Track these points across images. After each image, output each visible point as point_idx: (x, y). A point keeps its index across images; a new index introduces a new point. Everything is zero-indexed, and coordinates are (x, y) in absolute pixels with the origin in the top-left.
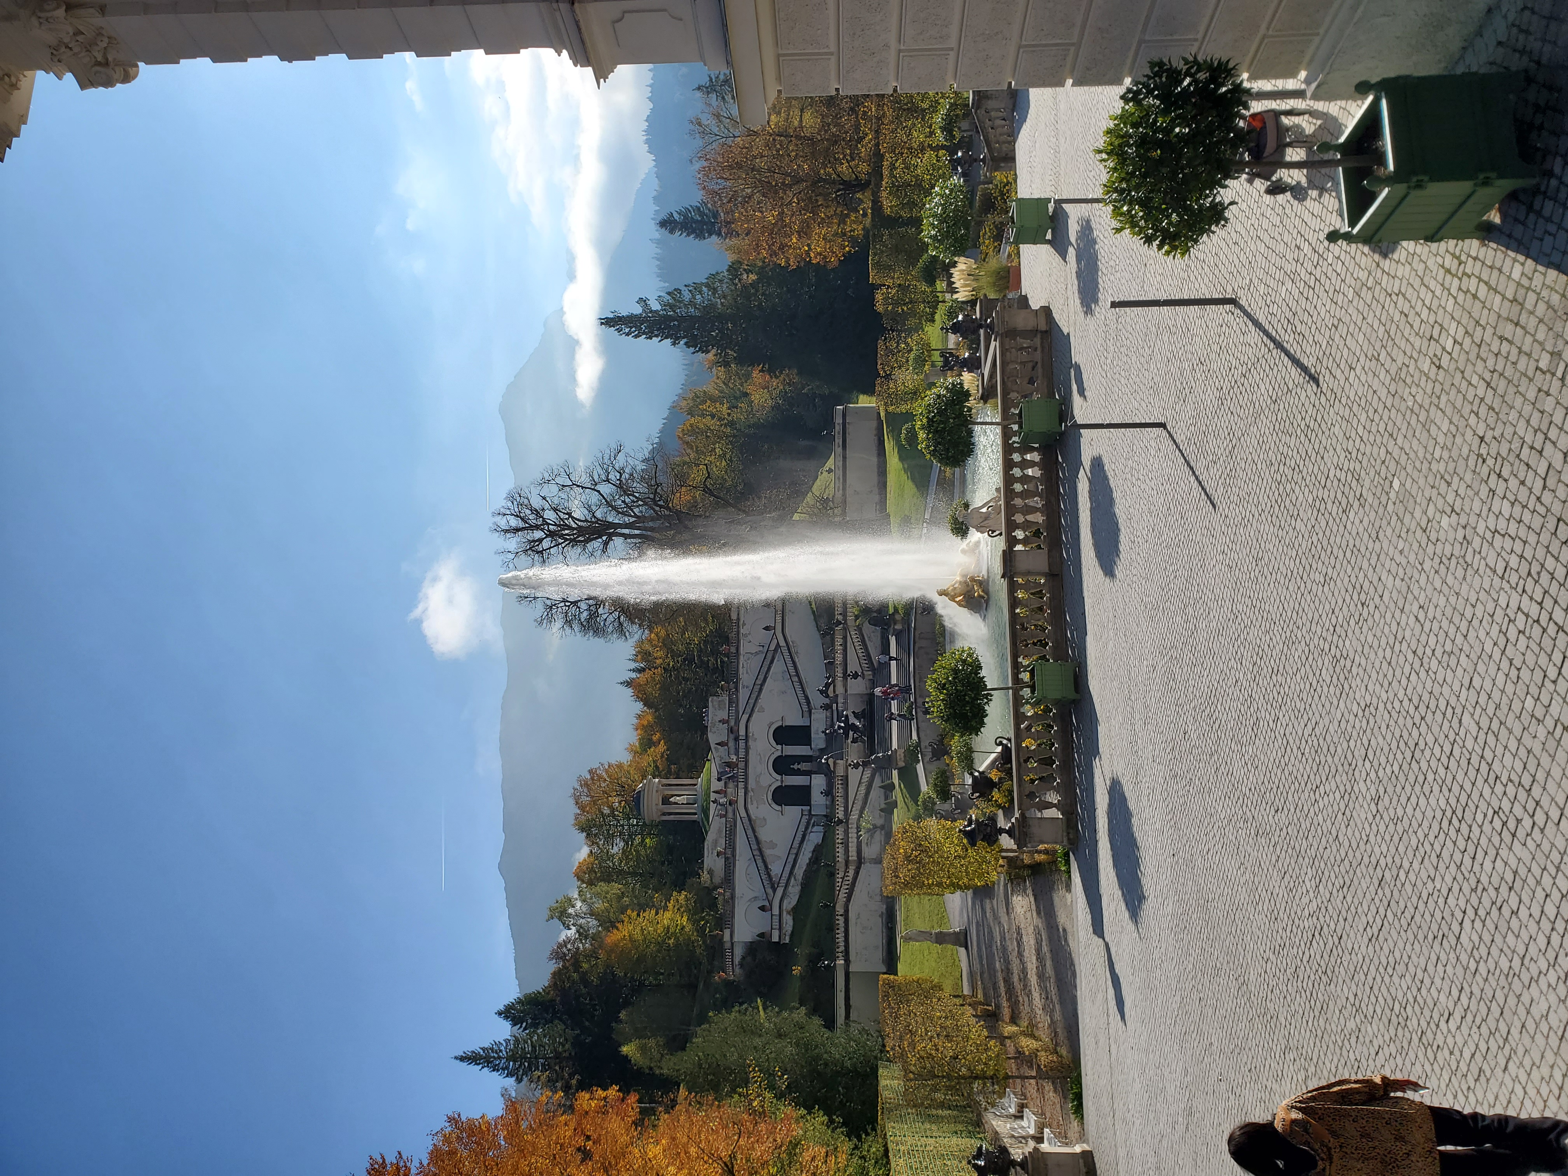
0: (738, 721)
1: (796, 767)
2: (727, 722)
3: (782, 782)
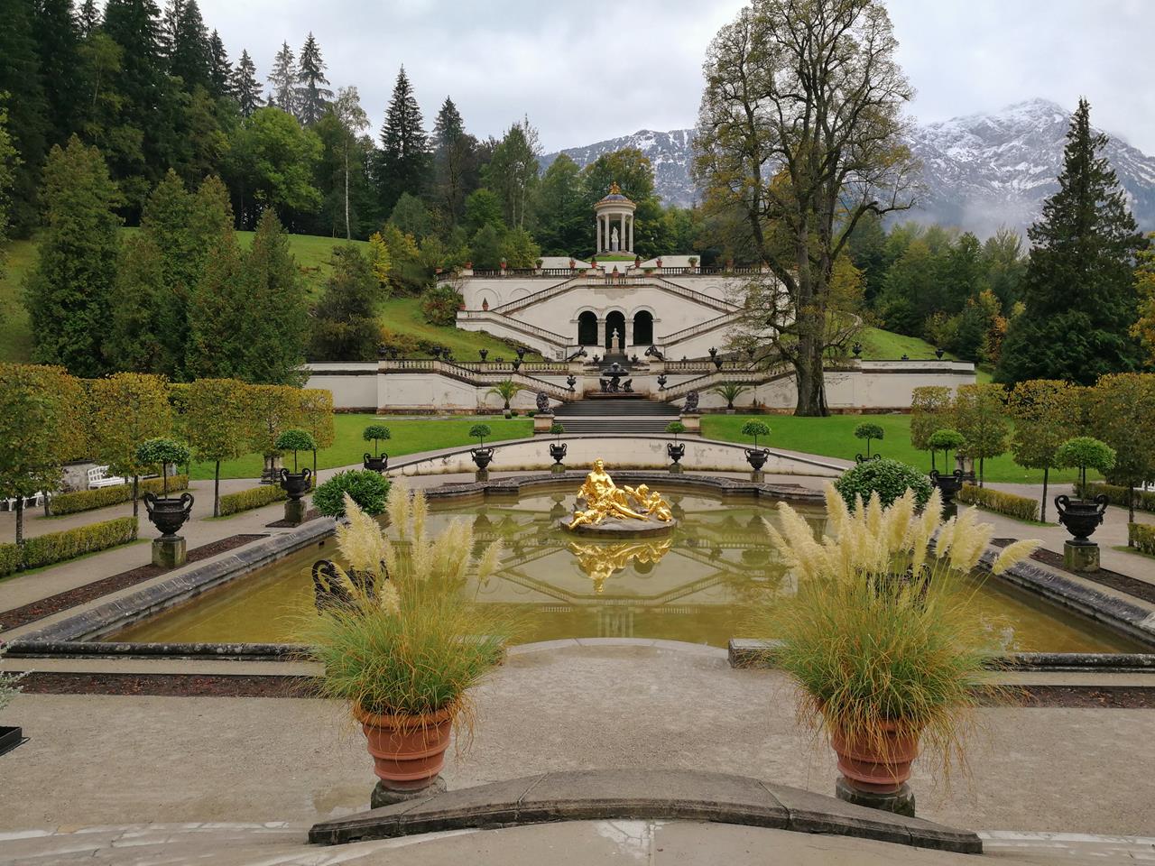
0: (659, 277)
1: (615, 333)
2: (659, 267)
3: (601, 320)
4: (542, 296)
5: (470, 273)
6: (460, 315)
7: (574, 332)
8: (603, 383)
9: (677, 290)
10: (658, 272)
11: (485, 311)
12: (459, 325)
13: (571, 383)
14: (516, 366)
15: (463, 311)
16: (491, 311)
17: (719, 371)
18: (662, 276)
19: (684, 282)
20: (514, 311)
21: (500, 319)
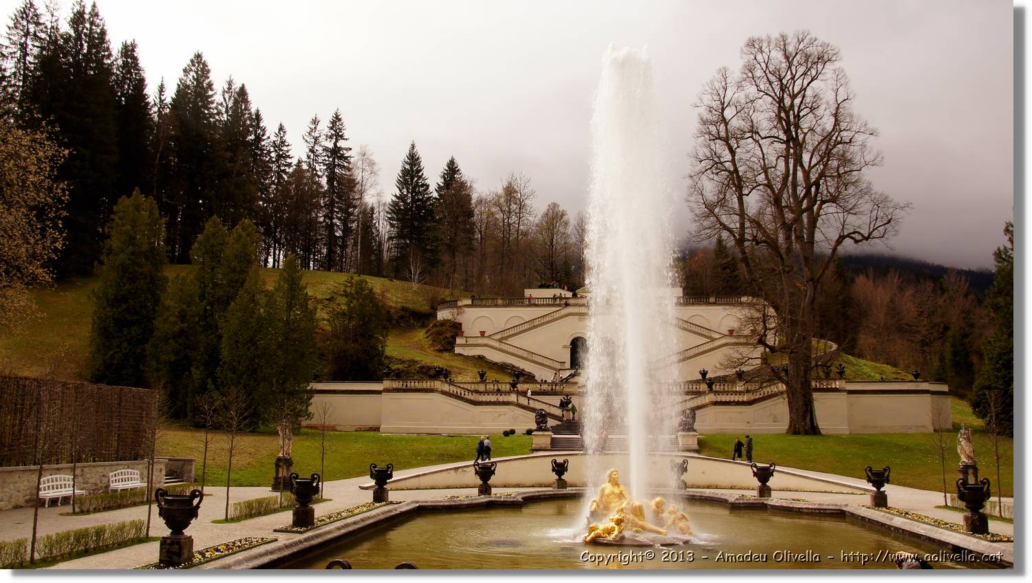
4: (537, 322)
5: (469, 302)
7: (566, 356)
11: (483, 337)
12: (457, 350)
15: (462, 336)
16: (488, 337)
20: (509, 337)
21: (496, 344)
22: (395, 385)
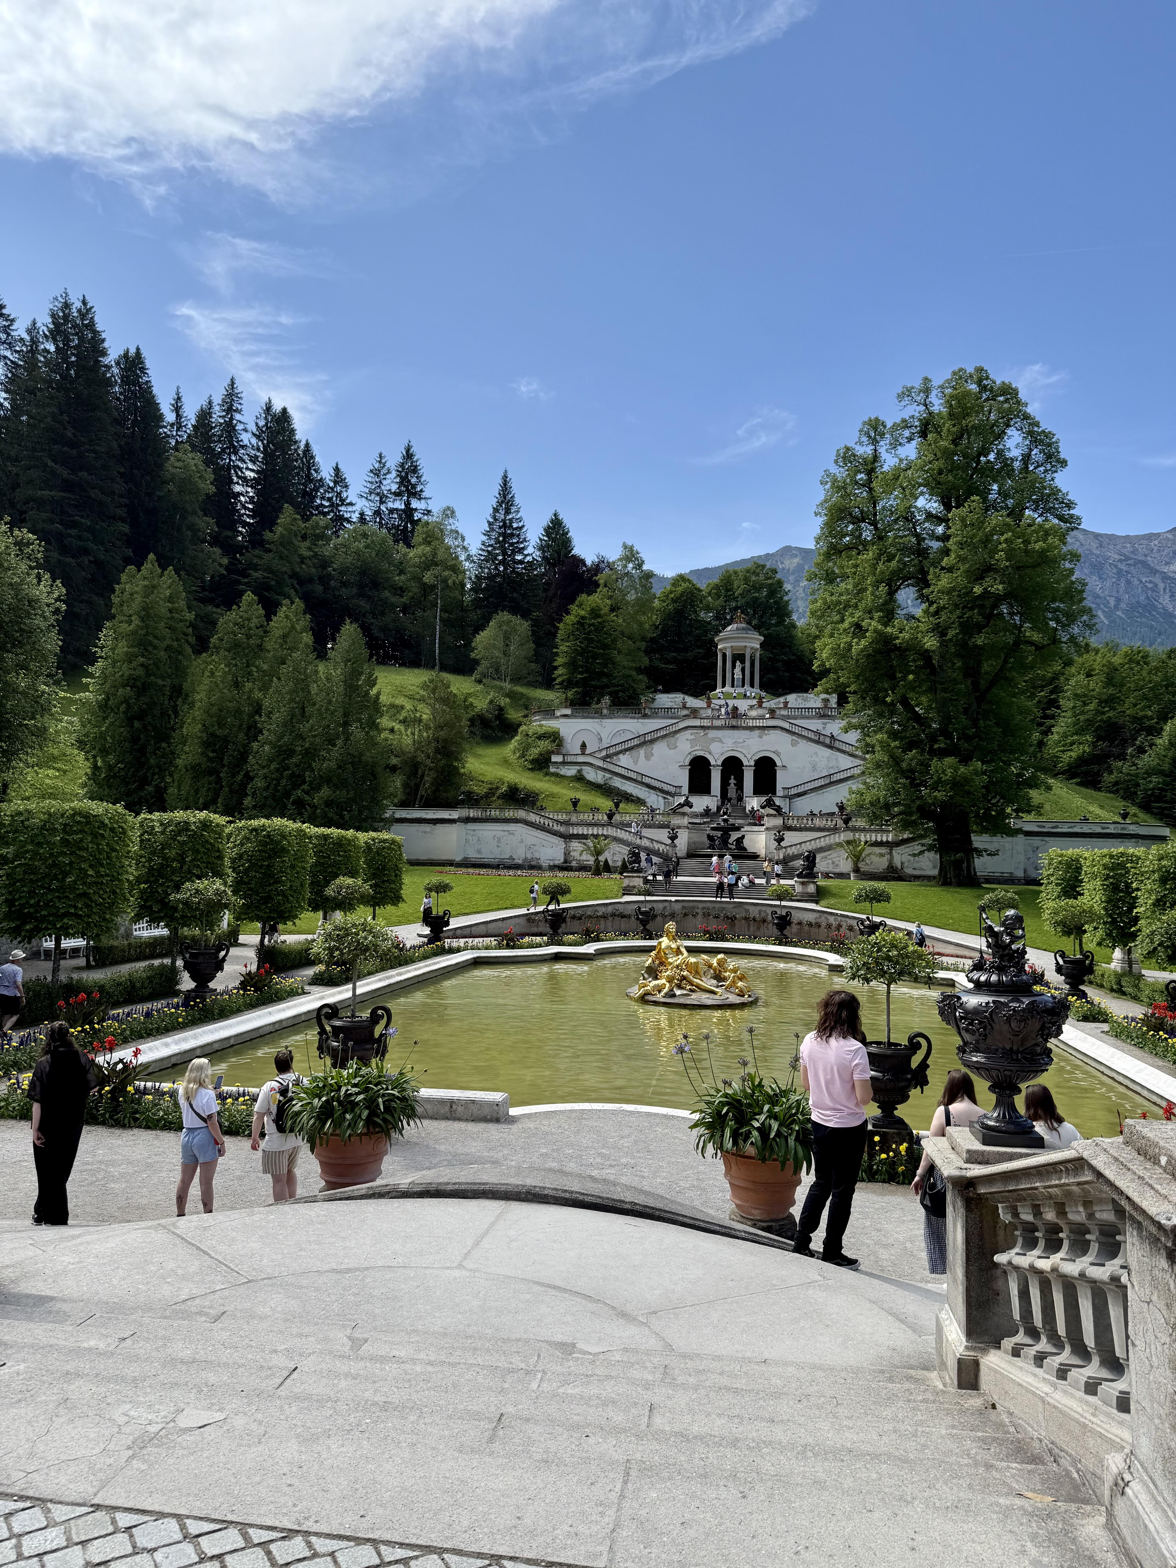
0: (785, 718)
1: (732, 781)
2: (786, 707)
3: (715, 766)
4: (648, 738)
5: (568, 711)
6: (554, 758)
7: (683, 779)
8: (710, 838)
9: (805, 733)
10: (784, 712)
11: (583, 754)
12: (552, 770)
13: (673, 838)
14: (610, 816)
15: (558, 754)
16: (590, 755)
17: (848, 829)
18: (788, 717)
19: (815, 725)
20: (617, 754)
21: (600, 763)
22: (472, 813)
